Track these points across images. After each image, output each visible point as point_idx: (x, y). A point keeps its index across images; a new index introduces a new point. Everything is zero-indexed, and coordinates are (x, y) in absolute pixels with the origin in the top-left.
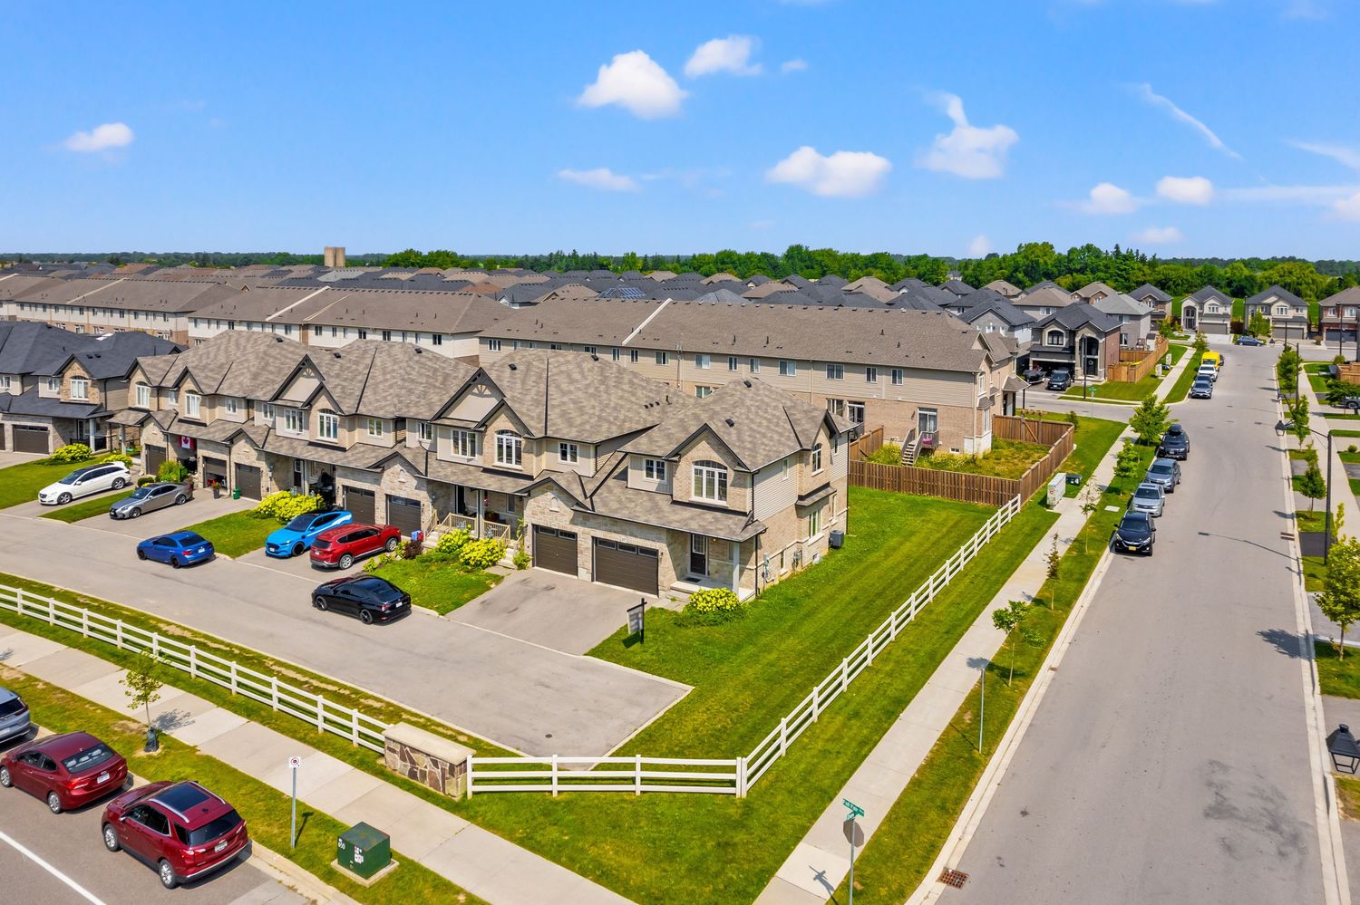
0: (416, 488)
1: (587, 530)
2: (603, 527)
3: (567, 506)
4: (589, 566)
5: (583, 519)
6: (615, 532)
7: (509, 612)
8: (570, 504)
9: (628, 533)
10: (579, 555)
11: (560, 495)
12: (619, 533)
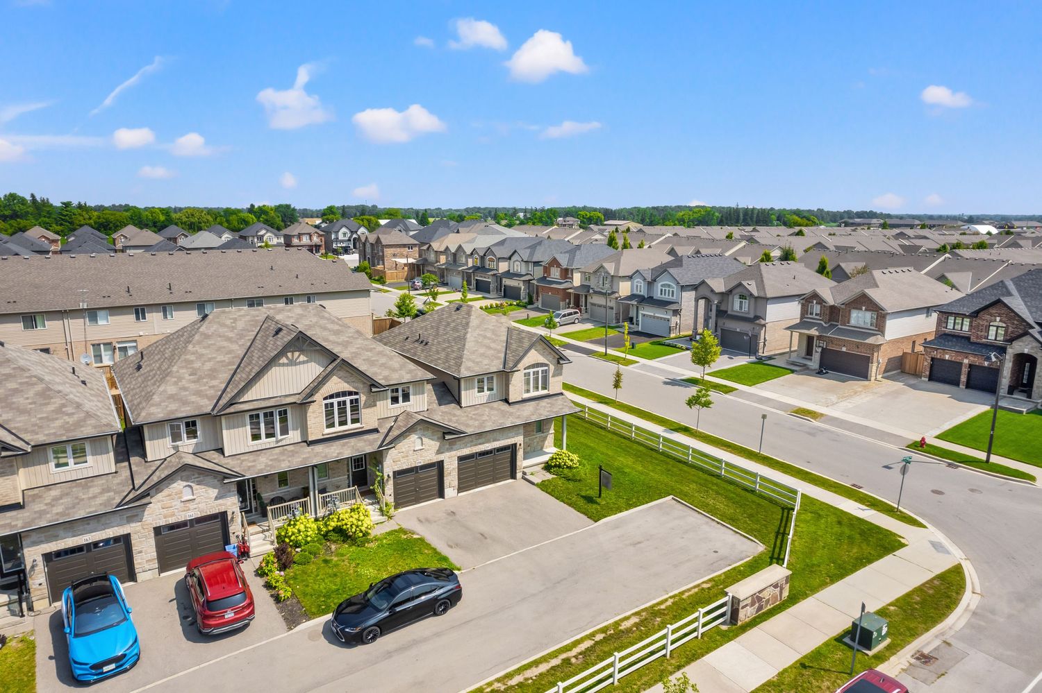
0: (217, 498)
1: (453, 453)
2: (469, 445)
3: (432, 440)
4: (456, 483)
5: (450, 445)
6: (480, 444)
7: (486, 538)
8: (436, 437)
9: (492, 440)
10: (445, 478)
11: (425, 433)
12: (483, 443)
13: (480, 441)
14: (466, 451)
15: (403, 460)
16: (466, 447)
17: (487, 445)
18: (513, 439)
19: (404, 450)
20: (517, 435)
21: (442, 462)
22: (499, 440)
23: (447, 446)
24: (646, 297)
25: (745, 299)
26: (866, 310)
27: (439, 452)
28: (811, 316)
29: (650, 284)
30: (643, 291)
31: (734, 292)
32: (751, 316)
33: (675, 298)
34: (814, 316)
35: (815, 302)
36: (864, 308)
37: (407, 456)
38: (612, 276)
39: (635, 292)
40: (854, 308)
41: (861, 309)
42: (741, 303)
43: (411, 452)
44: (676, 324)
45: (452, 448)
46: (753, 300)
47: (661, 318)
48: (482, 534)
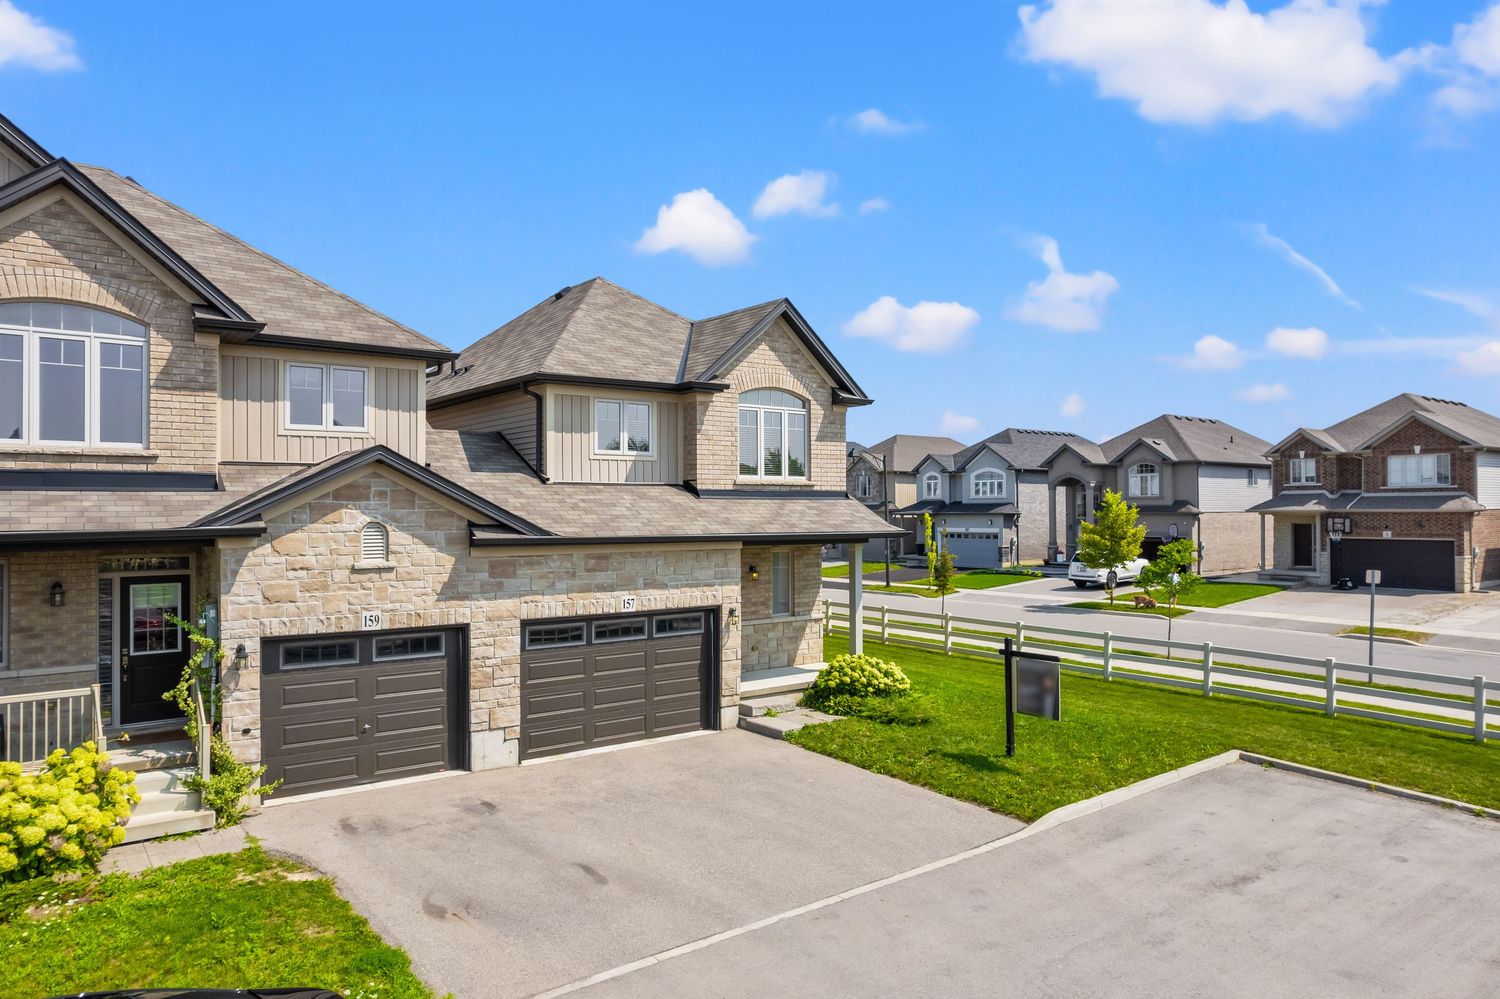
1: (506, 605)
2: (559, 585)
3: (430, 544)
4: (513, 715)
5: (492, 575)
6: (602, 588)
7: (602, 881)
8: (440, 536)
9: (641, 581)
10: (474, 694)
11: (400, 512)
12: (611, 588)
13: (601, 578)
14: (552, 606)
15: (305, 601)
16: (551, 589)
17: (625, 595)
18: (708, 592)
19: (310, 560)
20: (723, 579)
21: (461, 632)
22: (664, 586)
23: (485, 576)
24: (947, 502)
25: (1152, 471)
26: (1424, 451)
27: (451, 591)
28: (1297, 484)
29: (955, 477)
30: (940, 493)
31: (1127, 461)
32: (1168, 501)
33: (1004, 494)
34: (1303, 482)
35: (1302, 454)
36: (1417, 449)
37: (325, 587)
38: (881, 473)
39: (925, 497)
40: (1394, 453)
41: (1411, 452)
42: (1144, 481)
43: (341, 575)
44: (1012, 543)
45: (500, 585)
46: (1168, 471)
47: (981, 536)
48: (587, 869)
